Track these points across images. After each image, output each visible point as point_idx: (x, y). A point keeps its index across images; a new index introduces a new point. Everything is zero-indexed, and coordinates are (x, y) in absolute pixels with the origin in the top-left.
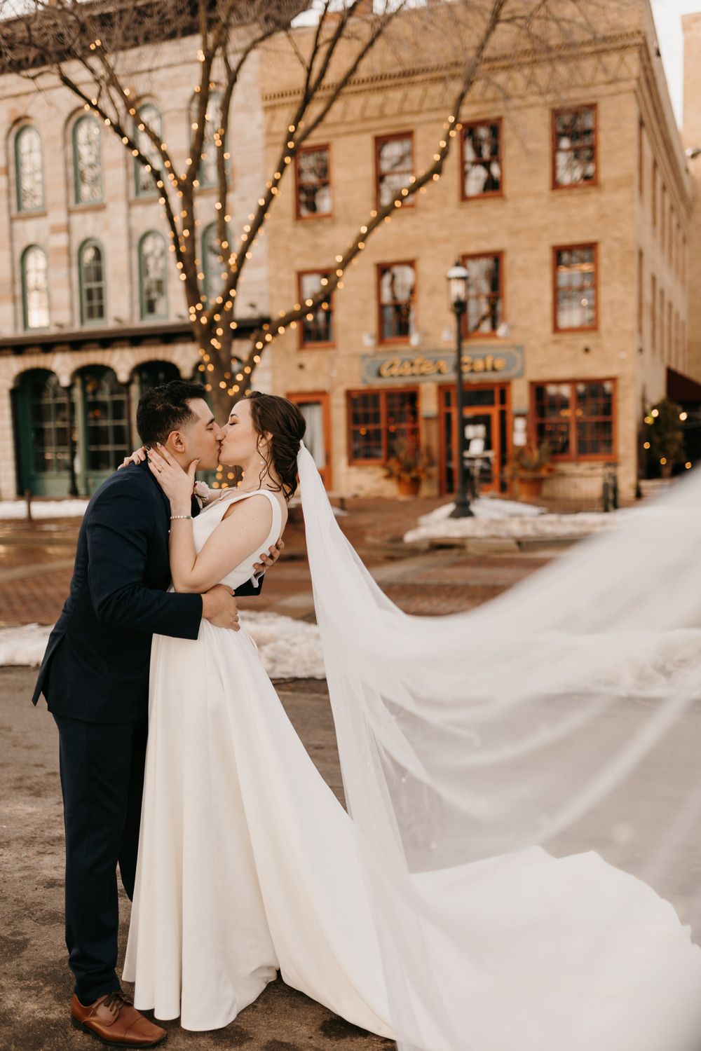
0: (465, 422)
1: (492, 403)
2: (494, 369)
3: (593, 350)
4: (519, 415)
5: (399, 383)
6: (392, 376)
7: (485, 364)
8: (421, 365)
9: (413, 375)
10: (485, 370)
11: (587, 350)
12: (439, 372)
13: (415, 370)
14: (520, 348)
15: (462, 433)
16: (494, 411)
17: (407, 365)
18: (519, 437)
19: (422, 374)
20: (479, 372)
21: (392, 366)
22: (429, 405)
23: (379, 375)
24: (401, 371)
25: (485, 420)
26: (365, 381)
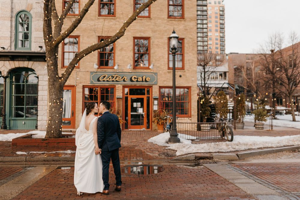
0: (133, 101)
1: (144, 94)
2: (146, 81)
3: (182, 76)
4: (155, 99)
5: (107, 84)
6: (104, 81)
7: (143, 79)
8: (117, 77)
9: (113, 81)
10: (142, 81)
11: (180, 76)
12: (124, 81)
13: (114, 79)
14: (156, 74)
15: (132, 105)
16: (145, 97)
17: (110, 77)
18: (155, 107)
19: (117, 81)
20: (140, 81)
21: (104, 77)
22: (119, 93)
23: (98, 80)
24: (108, 79)
25: (141, 101)
26: (92, 82)
